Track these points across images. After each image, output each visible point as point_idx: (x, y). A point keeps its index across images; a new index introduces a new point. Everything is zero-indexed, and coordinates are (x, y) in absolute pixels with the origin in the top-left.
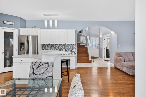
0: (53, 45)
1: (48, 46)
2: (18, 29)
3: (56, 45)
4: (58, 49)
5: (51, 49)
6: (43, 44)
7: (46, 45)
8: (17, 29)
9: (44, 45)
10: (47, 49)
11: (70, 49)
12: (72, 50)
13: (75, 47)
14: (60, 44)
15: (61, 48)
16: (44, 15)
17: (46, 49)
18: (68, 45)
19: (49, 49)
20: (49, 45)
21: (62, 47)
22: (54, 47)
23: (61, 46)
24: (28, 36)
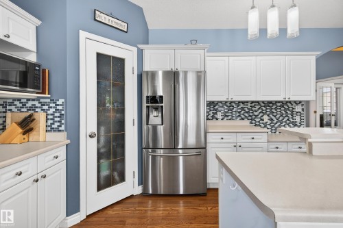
0: (233, 104)
1: (216, 107)
2: (139, 49)
3: (242, 105)
4: (247, 115)
5: (225, 116)
8: (136, 49)
10: (213, 117)
11: (284, 118)
12: (292, 120)
13: (300, 110)
14: (252, 102)
15: (256, 113)
18: (279, 104)
20: (221, 105)
21: (260, 111)
22: (235, 110)
23: (258, 107)
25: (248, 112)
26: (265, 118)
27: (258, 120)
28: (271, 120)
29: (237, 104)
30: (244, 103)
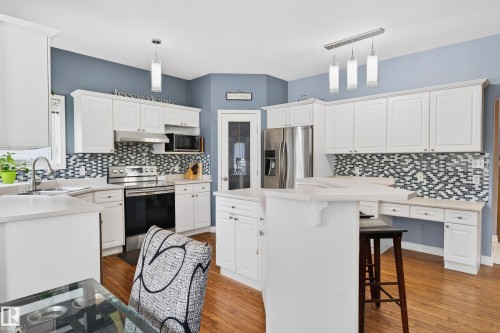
0: (374, 157)
1: (354, 160)
3: (386, 159)
4: (392, 171)
5: (364, 171)
6: (337, 155)
7: (348, 156)
8: (259, 112)
9: (341, 158)
10: (350, 173)
11: (451, 177)
13: (481, 167)
14: (401, 155)
15: (406, 170)
16: (329, 48)
17: (346, 172)
18: (442, 157)
19: (357, 170)
20: (359, 158)
21: (411, 166)
22: (376, 164)
23: (408, 161)
24: (293, 130)
25: (394, 168)
26: (420, 177)
27: (408, 178)
28: (429, 179)
29: (380, 157)
30: (388, 155)
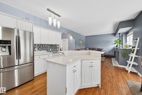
5: (38, 49)
12: (56, 50)
15: (48, 48)
16: (48, 10)
18: (54, 45)
19: (36, 49)
20: (37, 45)
22: (42, 47)
25: (46, 48)
26: (51, 49)
27: (49, 50)
28: (52, 50)
29: (43, 45)
30: (44, 45)
